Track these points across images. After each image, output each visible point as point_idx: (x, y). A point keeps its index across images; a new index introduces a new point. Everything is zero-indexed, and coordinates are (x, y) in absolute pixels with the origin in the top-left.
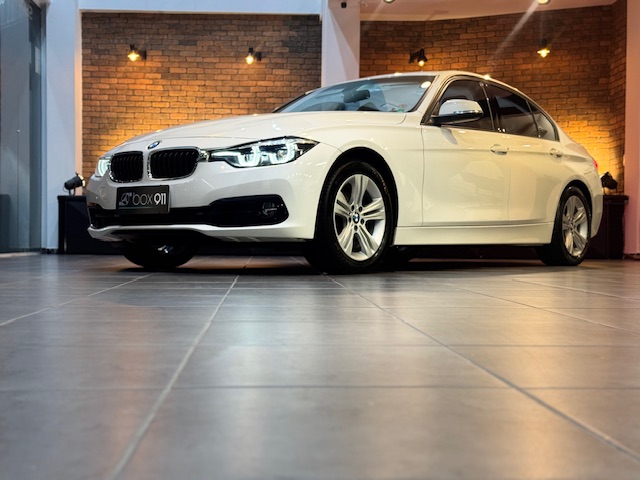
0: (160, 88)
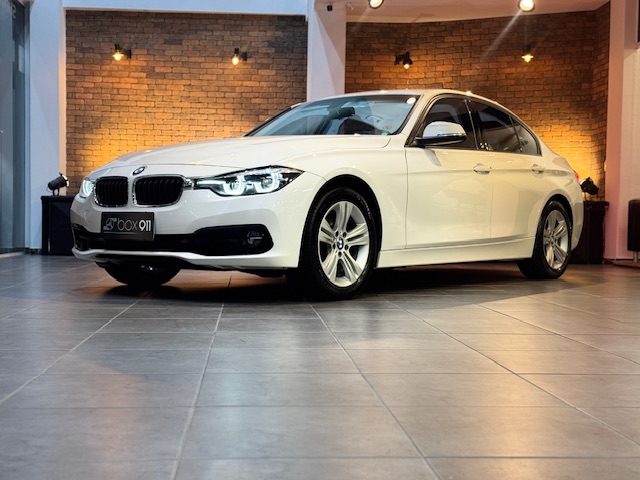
0: (145, 87)
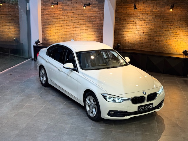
0: (62, 13)
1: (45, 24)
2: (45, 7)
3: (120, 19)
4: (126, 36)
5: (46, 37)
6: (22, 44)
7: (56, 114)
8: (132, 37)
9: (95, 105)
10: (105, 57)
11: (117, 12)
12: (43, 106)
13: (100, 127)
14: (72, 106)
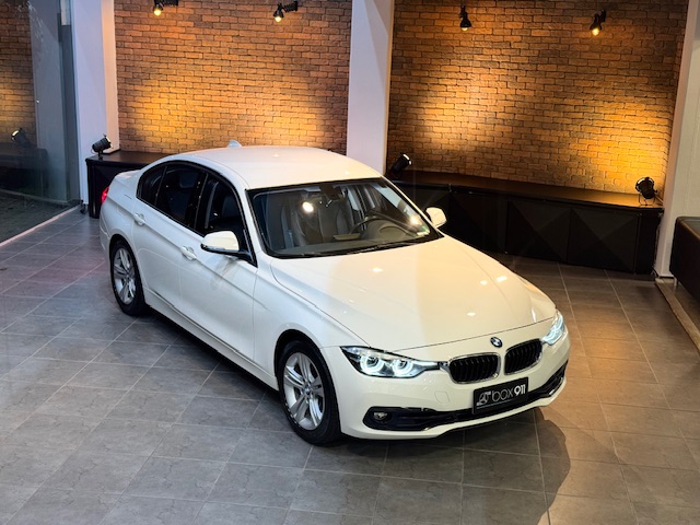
0: (193, 37)
1: (131, 78)
2: (128, 14)
3: (410, 61)
4: (430, 123)
5: (135, 126)
6: (45, 152)
7: (174, 419)
8: (454, 130)
9: (319, 386)
10: (355, 205)
11: (400, 34)
12: (126, 389)
13: (339, 469)
14: (235, 389)
